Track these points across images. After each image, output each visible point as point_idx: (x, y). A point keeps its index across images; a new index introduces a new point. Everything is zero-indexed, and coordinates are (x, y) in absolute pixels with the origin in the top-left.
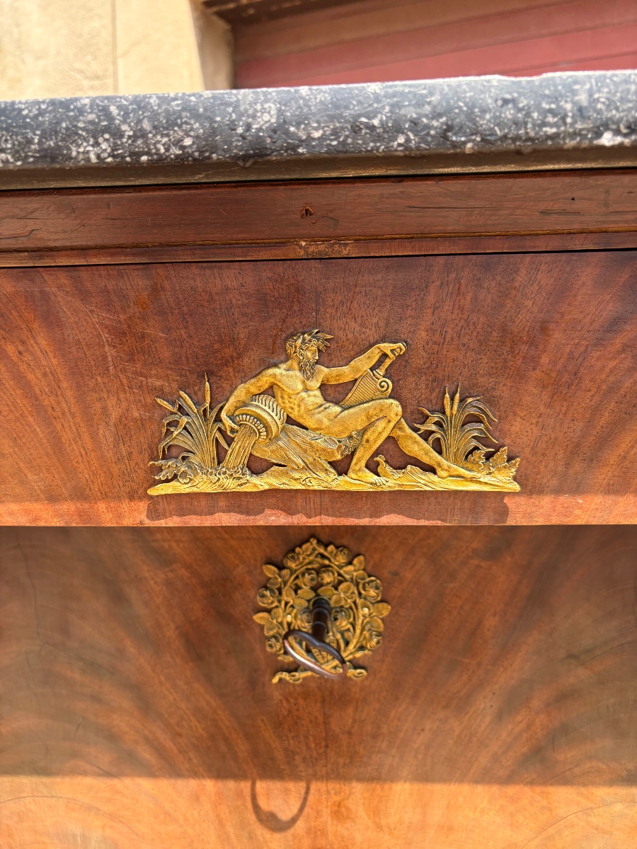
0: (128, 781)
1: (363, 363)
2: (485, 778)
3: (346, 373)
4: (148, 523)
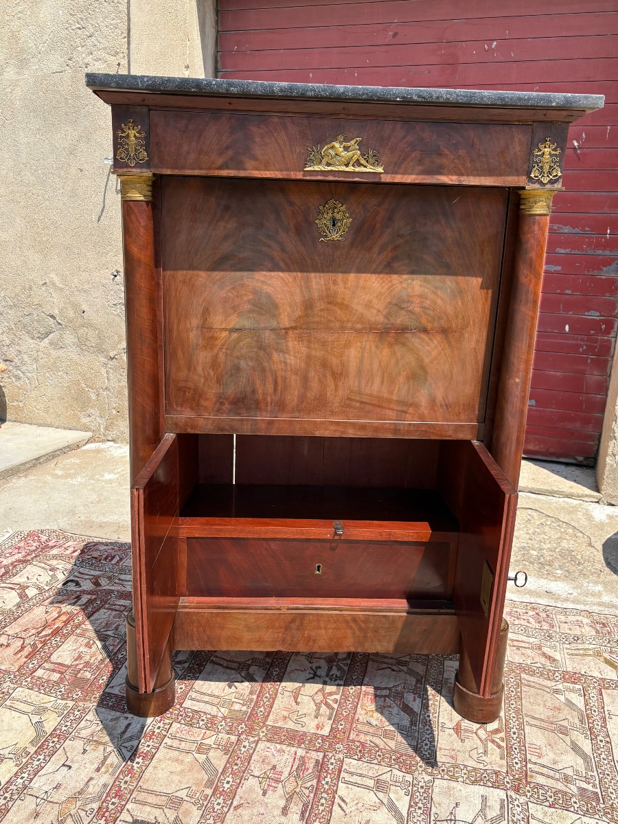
0: (276, 273)
2: (374, 272)
3: (348, 144)
4: (303, 178)
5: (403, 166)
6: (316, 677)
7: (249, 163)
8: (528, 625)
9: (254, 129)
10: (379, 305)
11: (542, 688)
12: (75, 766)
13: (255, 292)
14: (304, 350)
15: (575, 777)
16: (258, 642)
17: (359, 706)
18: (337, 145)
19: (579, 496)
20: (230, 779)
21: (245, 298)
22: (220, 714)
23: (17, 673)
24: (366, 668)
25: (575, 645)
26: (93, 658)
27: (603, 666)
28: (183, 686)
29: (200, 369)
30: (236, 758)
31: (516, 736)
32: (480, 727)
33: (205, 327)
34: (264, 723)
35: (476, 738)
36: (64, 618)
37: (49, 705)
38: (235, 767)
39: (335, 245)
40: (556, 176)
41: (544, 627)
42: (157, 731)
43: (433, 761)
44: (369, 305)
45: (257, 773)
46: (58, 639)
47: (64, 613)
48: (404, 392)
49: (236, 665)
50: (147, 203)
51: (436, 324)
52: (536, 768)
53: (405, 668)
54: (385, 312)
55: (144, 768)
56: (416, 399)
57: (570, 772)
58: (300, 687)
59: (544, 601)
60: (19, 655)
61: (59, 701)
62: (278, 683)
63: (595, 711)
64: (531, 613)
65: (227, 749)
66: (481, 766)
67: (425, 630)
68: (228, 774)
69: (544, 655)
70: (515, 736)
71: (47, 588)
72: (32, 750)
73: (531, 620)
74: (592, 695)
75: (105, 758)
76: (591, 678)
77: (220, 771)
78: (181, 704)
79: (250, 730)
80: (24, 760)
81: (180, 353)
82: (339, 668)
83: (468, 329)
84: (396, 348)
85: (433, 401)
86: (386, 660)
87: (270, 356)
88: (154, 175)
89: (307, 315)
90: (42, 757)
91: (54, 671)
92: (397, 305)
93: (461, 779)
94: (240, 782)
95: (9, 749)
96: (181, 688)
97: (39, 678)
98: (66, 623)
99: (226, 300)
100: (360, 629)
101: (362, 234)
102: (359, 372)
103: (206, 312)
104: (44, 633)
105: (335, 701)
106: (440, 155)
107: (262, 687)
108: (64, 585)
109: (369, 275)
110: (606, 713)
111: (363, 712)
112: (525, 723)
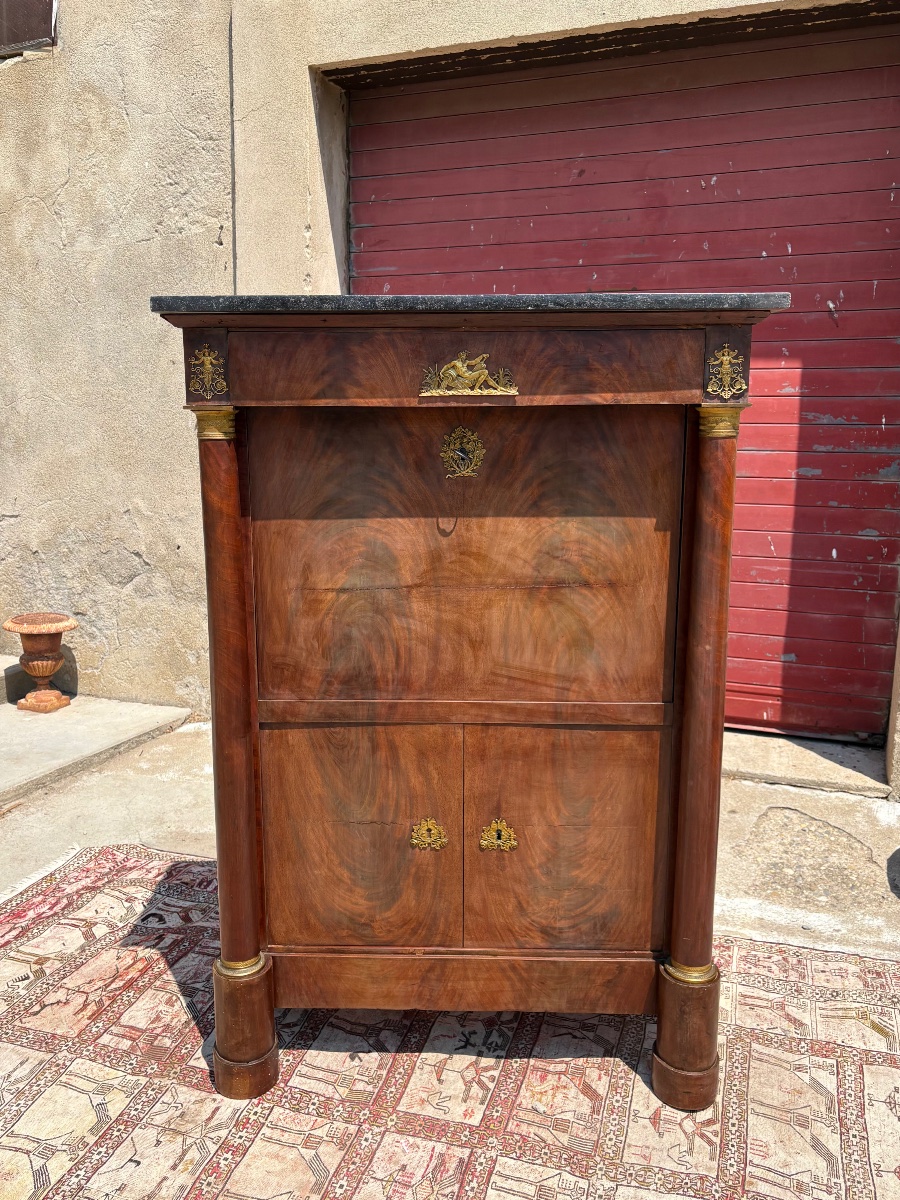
0: (393, 519)
1: (478, 360)
2: (517, 514)
3: (473, 362)
4: (418, 406)
5: (543, 386)
6: (469, 1047)
7: (352, 390)
8: (769, 974)
9: (356, 349)
10: (526, 554)
11: (779, 1063)
12: (144, 1162)
13: (366, 543)
14: (433, 613)
15: (812, 1185)
16: (385, 997)
17: (523, 1086)
18: (459, 364)
19: (858, 790)
20: (344, 1183)
21: (356, 551)
22: (337, 1096)
23: (77, 1040)
24: (538, 1034)
25: (833, 1003)
26: (176, 1020)
27: (868, 1031)
28: (291, 1058)
29: (301, 640)
30: (354, 1155)
31: (736, 1128)
32: (686, 1118)
33: (307, 588)
34: (394, 1108)
35: (679, 1130)
36: (140, 965)
37: (115, 1082)
38: (352, 1167)
39: (466, 482)
40: (740, 389)
41: (792, 978)
42: (253, 1117)
43: (618, 1161)
44: (512, 555)
45: (380, 1175)
46: (131, 994)
47: (141, 959)
48: (564, 663)
49: (361, 1029)
50: (229, 441)
51: (600, 576)
52: (759, 1172)
53: (591, 1035)
54: (533, 563)
55: (233, 1166)
56: (581, 673)
57: (806, 1178)
58: (446, 1059)
59: (796, 941)
60: (80, 1016)
61: (129, 1077)
62: (417, 1054)
63: (850, 1095)
64: (776, 958)
65: (344, 1143)
66: (683, 1169)
67: (609, 981)
68: (342, 1176)
69: (788, 1017)
70: (734, 1129)
71: (121, 925)
72: (91, 1140)
73: (774, 967)
74: (849, 1072)
75: (184, 1153)
76: (850, 1050)
77: (332, 1172)
78: (286, 1082)
79: (375, 1118)
80: (81, 1154)
81: (275, 621)
82: (502, 1034)
83: (643, 581)
84: (551, 607)
85: (603, 675)
86: (566, 1023)
87: (388, 621)
88: (236, 408)
89: (434, 569)
90: (103, 1150)
91: (124, 1036)
92: (548, 553)
93: (653, 1187)
94: (357, 1187)
95: (63, 1138)
96: (288, 1061)
97: (104, 1046)
98: (143, 972)
99: (332, 553)
100: (522, 979)
101: (499, 467)
102: (505, 638)
103: (307, 569)
104: (113, 986)
105: (492, 1079)
106: (589, 369)
107: (394, 1059)
108: (143, 920)
109: (511, 519)
110: (866, 1097)
111: (528, 1094)
112: (749, 1112)
